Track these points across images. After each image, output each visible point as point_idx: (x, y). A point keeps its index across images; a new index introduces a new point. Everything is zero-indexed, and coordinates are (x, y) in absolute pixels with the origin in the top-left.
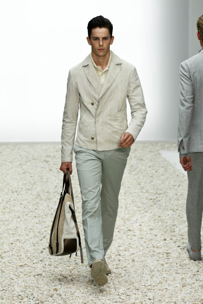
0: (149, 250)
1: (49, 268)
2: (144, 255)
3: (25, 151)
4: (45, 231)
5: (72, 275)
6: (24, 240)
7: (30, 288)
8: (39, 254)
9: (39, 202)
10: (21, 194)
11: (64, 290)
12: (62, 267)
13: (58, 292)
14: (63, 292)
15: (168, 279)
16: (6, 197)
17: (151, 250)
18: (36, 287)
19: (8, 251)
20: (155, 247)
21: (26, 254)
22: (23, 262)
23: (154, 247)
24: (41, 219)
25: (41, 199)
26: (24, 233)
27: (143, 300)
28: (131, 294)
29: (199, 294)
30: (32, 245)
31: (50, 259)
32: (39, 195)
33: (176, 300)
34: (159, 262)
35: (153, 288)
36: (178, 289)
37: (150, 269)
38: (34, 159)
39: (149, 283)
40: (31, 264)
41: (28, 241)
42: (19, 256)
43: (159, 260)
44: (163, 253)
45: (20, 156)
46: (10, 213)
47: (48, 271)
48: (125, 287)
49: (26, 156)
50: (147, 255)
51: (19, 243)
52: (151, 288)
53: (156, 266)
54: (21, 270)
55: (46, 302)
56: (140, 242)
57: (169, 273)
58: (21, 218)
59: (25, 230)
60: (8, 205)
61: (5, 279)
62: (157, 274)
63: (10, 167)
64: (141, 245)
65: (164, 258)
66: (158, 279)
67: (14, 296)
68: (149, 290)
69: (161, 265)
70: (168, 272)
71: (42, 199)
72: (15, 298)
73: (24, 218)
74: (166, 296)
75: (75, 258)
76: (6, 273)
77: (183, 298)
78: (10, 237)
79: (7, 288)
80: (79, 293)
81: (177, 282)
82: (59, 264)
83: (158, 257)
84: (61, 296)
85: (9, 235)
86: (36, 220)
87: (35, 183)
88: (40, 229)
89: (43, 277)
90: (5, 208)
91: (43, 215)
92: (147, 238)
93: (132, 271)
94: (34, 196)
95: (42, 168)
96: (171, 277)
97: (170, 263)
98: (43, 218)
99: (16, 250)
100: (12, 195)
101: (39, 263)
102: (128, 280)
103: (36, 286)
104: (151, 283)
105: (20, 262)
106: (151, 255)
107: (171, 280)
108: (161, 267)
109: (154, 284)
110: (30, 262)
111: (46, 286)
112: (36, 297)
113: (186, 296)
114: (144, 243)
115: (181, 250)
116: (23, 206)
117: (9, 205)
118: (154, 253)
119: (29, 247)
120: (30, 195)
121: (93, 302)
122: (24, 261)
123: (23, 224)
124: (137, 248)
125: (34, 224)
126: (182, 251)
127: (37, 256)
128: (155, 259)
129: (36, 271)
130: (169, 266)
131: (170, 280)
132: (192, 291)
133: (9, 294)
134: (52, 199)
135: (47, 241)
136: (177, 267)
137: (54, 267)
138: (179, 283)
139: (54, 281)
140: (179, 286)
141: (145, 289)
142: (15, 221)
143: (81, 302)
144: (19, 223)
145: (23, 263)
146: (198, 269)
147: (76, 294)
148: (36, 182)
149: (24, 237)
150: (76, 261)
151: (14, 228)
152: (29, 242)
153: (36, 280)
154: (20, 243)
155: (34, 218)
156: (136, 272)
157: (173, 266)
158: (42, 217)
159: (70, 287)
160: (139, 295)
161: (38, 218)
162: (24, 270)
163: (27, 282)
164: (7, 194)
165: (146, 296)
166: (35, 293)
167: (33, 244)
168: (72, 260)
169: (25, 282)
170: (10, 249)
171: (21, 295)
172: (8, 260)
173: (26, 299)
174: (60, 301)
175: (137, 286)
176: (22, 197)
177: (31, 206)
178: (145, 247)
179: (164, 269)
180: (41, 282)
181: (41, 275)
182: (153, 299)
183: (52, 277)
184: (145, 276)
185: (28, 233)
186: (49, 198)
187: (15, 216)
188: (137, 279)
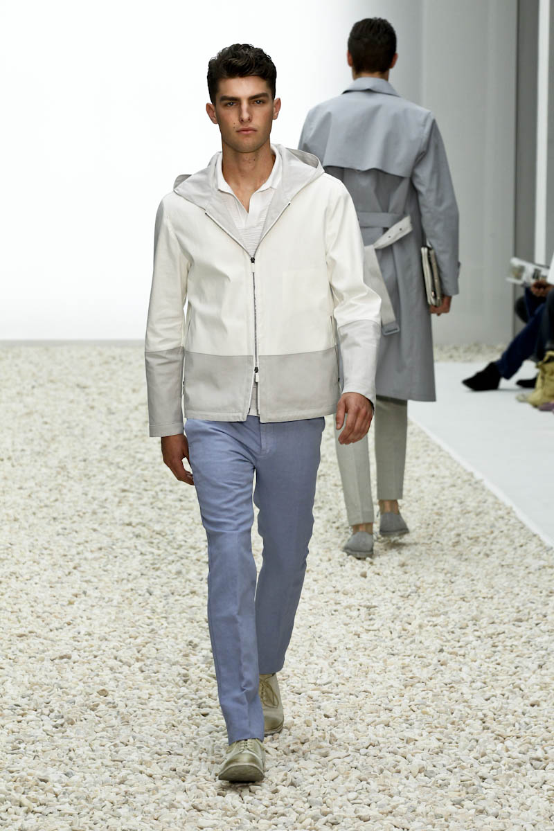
0: (327, 600)
1: (87, 641)
2: (314, 611)
3: (31, 362)
4: (78, 554)
5: (143, 658)
6: (26, 573)
7: (43, 689)
8: (63, 607)
9: (64, 484)
11: (124, 695)
12: (119, 639)
13: (109, 698)
14: (119, 699)
15: (370, 668)
17: (332, 599)
18: (55, 685)
20: (340, 593)
21: (32, 606)
22: (26, 627)
23: (338, 592)
24: (68, 524)
25: (68, 477)
26: (29, 558)
27: (311, 718)
30: (48, 585)
31: (89, 621)
33: (390, 719)
34: (350, 627)
35: (335, 690)
36: (394, 693)
37: (328, 643)
38: (52, 381)
39: (325, 679)
40: (43, 632)
41: (39, 576)
42: (16, 612)
43: (349, 624)
44: (360, 608)
45: (19, 372)
47: (85, 648)
49: (34, 375)
50: (320, 611)
51: (17, 581)
52: (330, 690)
53: (342, 637)
54: (21, 646)
55: (79, 723)
57: (372, 655)
58: (21, 523)
59: (30, 551)
62: (345, 656)
65: (361, 619)
66: (347, 669)
67: (5, 706)
68: (326, 694)
69: (355, 635)
70: (370, 651)
71: (71, 476)
72: (6, 712)
73: (27, 522)
74: (367, 708)
75: (149, 618)
80: (158, 700)
81: (392, 675)
82: (110, 632)
83: (347, 616)
84: (117, 708)
86: (57, 526)
87: (53, 439)
88: (67, 548)
89: (74, 663)
91: (74, 515)
92: (322, 571)
94: (51, 468)
95: (72, 402)
96: (378, 662)
97: (375, 630)
98: (74, 522)
99: (9, 597)
101: (65, 629)
103: (55, 683)
104: (330, 679)
105: (18, 625)
106: (331, 611)
107: (377, 671)
108: (353, 640)
109: (337, 681)
110: (42, 626)
111: (81, 684)
112: (56, 709)
114: (315, 583)
115: (403, 599)
116: (25, 493)
118: (338, 607)
119: (39, 592)
120: (41, 466)
121: (191, 722)
122: (27, 623)
123: (27, 537)
125: (52, 535)
126: (403, 603)
128: (340, 621)
130: (374, 638)
131: (374, 671)
134: (94, 476)
135: (82, 577)
136: (392, 640)
137: (99, 638)
138: (398, 678)
139: (99, 671)
140: (396, 684)
141: (317, 693)
142: (6, 528)
143: (164, 723)
144: (16, 533)
145: (24, 629)
146: (442, 646)
147: (153, 704)
148: (56, 436)
149: (28, 568)
150: (151, 624)
151: (3, 545)
152: (40, 578)
153: (57, 669)
154: (19, 582)
155: (52, 522)
156: (294, 651)
157: (382, 637)
158: (71, 519)
159: (136, 687)
160: (301, 705)
161: (61, 523)
162: (29, 645)
163: (35, 674)
165: (319, 708)
166: (54, 701)
167: (49, 583)
168: (143, 623)
169: (31, 675)
171: (20, 704)
173: (32, 715)
174: (114, 719)
175: (297, 685)
176: (23, 471)
177: (46, 492)
178: (316, 592)
179: (362, 646)
180: (69, 675)
181: (69, 658)
182: (336, 715)
183: (96, 664)
184: (317, 662)
185: (37, 557)
186: (88, 475)
187: (5, 518)
188: (296, 668)
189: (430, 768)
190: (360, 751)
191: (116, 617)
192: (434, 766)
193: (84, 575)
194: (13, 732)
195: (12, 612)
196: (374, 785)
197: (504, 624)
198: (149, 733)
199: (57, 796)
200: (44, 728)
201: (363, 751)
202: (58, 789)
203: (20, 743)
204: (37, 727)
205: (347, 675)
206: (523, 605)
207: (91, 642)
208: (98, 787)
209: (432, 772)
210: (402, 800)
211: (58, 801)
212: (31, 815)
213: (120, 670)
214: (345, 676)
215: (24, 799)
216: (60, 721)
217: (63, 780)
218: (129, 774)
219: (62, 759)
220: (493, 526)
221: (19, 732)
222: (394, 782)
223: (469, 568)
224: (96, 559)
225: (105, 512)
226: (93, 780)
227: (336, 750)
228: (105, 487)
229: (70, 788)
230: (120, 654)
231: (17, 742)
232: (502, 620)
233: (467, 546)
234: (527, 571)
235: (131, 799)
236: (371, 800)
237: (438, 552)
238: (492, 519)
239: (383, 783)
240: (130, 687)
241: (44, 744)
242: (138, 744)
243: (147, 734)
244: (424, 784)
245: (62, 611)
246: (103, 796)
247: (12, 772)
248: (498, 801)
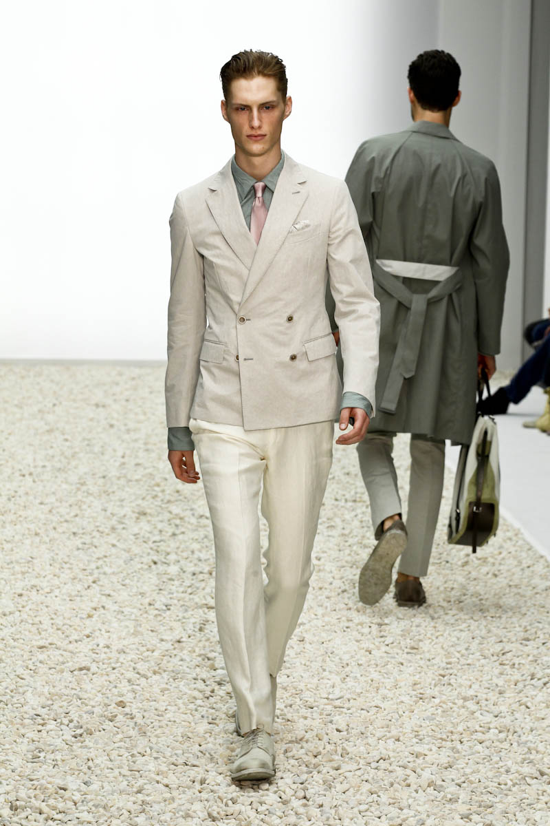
0: (339, 617)
1: (105, 653)
2: (326, 628)
3: (52, 381)
4: (97, 568)
5: (160, 670)
6: (47, 587)
7: (63, 699)
8: (84, 621)
9: (84, 499)
10: (42, 481)
11: (140, 705)
12: (137, 652)
13: (127, 710)
14: (137, 710)
15: (381, 684)
16: (8, 486)
18: (75, 696)
19: (10, 613)
20: (352, 610)
21: (52, 619)
22: (46, 639)
23: (350, 609)
25: (88, 493)
26: (48, 572)
27: (323, 732)
28: (296, 718)
29: (453, 721)
30: (68, 599)
31: (108, 634)
32: (85, 482)
33: (401, 734)
34: (361, 644)
35: (346, 705)
36: (404, 708)
37: (340, 659)
38: (72, 400)
39: (337, 693)
40: (64, 644)
41: (58, 591)
42: (37, 624)
43: (361, 640)
44: (371, 625)
45: (41, 391)
46: (15, 525)
47: (104, 659)
48: (281, 700)
49: (55, 393)
50: (333, 627)
51: (38, 594)
52: (341, 705)
53: (354, 653)
54: (41, 657)
55: (98, 733)
56: (317, 597)
57: (382, 671)
58: (42, 537)
59: (51, 565)
60: (11, 505)
61: (4, 678)
62: (357, 672)
63: (18, 416)
64: (320, 604)
65: (372, 636)
66: (359, 684)
67: (26, 716)
68: (338, 709)
69: (366, 651)
70: (382, 667)
71: (90, 492)
72: (27, 721)
73: (48, 536)
74: (378, 723)
76: (7, 663)
77: (416, 729)
78: (16, 579)
79: (8, 697)
80: (174, 712)
81: (402, 691)
82: (128, 645)
83: (359, 633)
84: (135, 720)
85: (13, 574)
86: (77, 541)
87: (74, 455)
88: (86, 563)
89: (93, 674)
90: (5, 512)
91: (93, 530)
92: (334, 589)
93: (298, 664)
94: (72, 484)
95: (91, 420)
96: (389, 679)
98: (93, 537)
99: (30, 610)
100: (21, 481)
101: (84, 641)
102: (288, 686)
103: (75, 694)
104: (342, 694)
105: (39, 637)
106: (343, 628)
107: (388, 687)
108: (365, 656)
109: (349, 696)
110: (62, 639)
111: (100, 695)
112: (76, 719)
113: (423, 725)
114: (328, 600)
116: (46, 508)
117: (15, 504)
118: (350, 624)
119: (59, 605)
120: (62, 482)
122: (47, 635)
123: (47, 551)
124: (311, 611)
125: (72, 550)
127: (79, 626)
128: (352, 638)
129: (75, 660)
130: (384, 655)
131: (385, 687)
132: (436, 712)
133: (14, 712)
135: (101, 590)
136: (402, 656)
137: (117, 650)
138: (408, 694)
139: (117, 683)
140: (406, 699)
141: (329, 707)
142: (27, 542)
143: (180, 735)
144: (37, 547)
145: (44, 641)
147: (169, 715)
148: (75, 453)
149: (48, 581)
151: (25, 559)
152: (60, 592)
153: (76, 681)
154: (39, 595)
155: (72, 537)
156: (307, 666)
157: (393, 654)
158: (90, 534)
159: (153, 699)
160: (313, 719)
161: (81, 538)
162: (49, 656)
163: (55, 684)
164: (10, 479)
165: (331, 722)
166: (74, 712)
167: (69, 597)
169: (51, 686)
170: (17, 607)
171: (40, 714)
172: (12, 633)
173: (52, 725)
174: (132, 730)
175: (309, 699)
176: (44, 487)
177: (67, 508)
178: (329, 609)
179: (373, 662)
180: (87, 686)
181: (88, 669)
182: (347, 730)
183: (114, 675)
184: (330, 677)
185: (57, 571)
186: (107, 491)
187: (27, 532)
188: (309, 683)
189: (439, 782)
190: (372, 765)
191: (135, 631)
192: (443, 781)
193: (103, 589)
194: (33, 741)
195: (33, 624)
196: (384, 798)
197: (512, 643)
198: (165, 743)
199: (75, 804)
200: (64, 737)
201: (374, 765)
202: (77, 797)
203: (40, 752)
204: (57, 737)
205: (358, 691)
206: (530, 625)
207: (109, 655)
208: (116, 796)
209: (442, 786)
210: (412, 813)
211: (77, 809)
212: (50, 822)
213: (138, 682)
214: (357, 691)
215: (43, 806)
216: (79, 731)
217: (81, 789)
218: (145, 784)
219: (81, 768)
220: (501, 547)
221: (39, 742)
222: (404, 795)
223: (478, 588)
224: (113, 573)
225: (124, 528)
226: (111, 789)
227: (348, 764)
228: (124, 504)
229: (89, 797)
230: (138, 666)
231: (37, 751)
232: (509, 639)
233: (476, 565)
234: (535, 591)
235: (148, 808)
236: (381, 813)
237: (448, 572)
238: (500, 540)
239: (393, 796)
240: (147, 699)
241: (64, 753)
242: (155, 755)
243: (163, 745)
244: (433, 798)
245: (81, 624)
246: (121, 805)
247: (32, 780)
248: (506, 815)
